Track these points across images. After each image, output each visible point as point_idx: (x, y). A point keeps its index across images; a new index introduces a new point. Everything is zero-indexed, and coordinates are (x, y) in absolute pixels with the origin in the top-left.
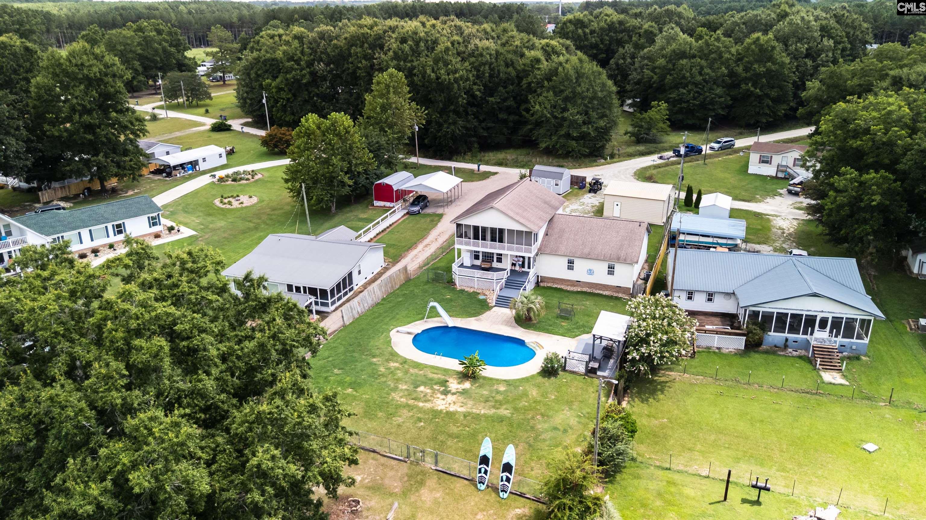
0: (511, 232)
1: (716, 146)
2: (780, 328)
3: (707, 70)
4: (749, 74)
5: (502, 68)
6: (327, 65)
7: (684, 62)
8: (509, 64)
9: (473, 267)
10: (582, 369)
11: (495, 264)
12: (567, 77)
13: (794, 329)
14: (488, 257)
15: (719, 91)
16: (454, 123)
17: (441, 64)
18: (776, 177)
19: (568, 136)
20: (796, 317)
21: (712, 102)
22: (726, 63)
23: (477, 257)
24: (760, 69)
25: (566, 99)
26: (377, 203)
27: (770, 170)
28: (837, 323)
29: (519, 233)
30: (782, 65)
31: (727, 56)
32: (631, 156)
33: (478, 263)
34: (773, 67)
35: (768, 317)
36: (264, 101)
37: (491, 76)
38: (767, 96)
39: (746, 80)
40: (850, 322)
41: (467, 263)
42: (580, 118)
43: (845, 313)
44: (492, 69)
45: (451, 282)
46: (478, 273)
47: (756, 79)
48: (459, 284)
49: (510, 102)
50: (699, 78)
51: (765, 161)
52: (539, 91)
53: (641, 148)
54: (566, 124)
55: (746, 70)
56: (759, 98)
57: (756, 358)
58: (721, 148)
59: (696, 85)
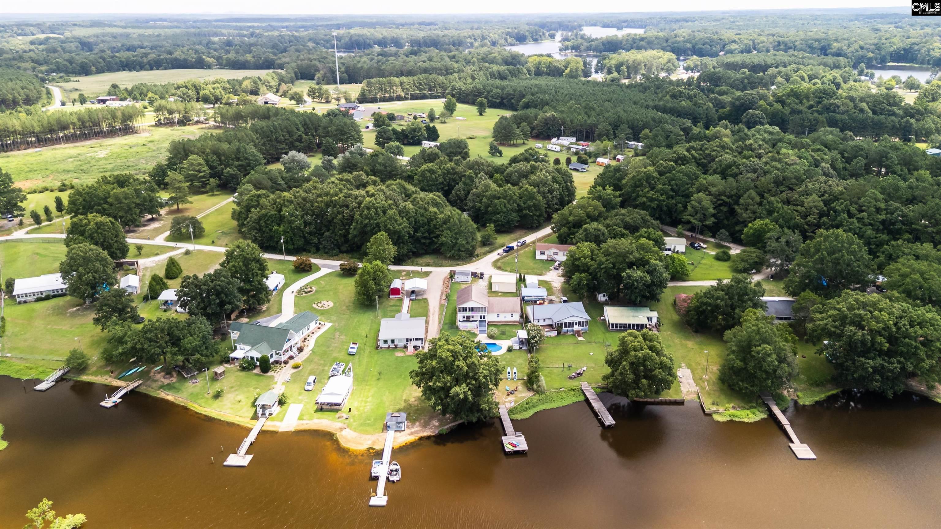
0: (479, 308)
1: (519, 244)
2: (565, 327)
3: (508, 205)
4: (526, 206)
5: (420, 218)
6: (312, 216)
7: (496, 201)
8: (422, 216)
9: (464, 321)
10: (518, 348)
11: (471, 319)
12: (455, 224)
13: (569, 327)
14: (468, 317)
15: (514, 214)
16: (403, 248)
17: (393, 221)
18: (548, 260)
19: (459, 250)
20: (569, 323)
21: (512, 221)
22: (515, 201)
23: (464, 317)
24: (530, 203)
25: (456, 234)
26: (391, 297)
27: (544, 257)
28: (580, 322)
29: (482, 308)
30: (539, 201)
31: (515, 197)
32: (485, 254)
33: (465, 319)
34: (536, 202)
35: (562, 324)
36: (282, 241)
37: (415, 222)
38: (535, 215)
39: (525, 209)
40: (583, 322)
41: (461, 320)
42: (464, 242)
43: (581, 320)
44: (415, 219)
45: (457, 328)
46: (469, 323)
47: (529, 208)
48: (461, 328)
49: (427, 234)
50: (505, 210)
51: (542, 253)
52: (441, 229)
53: (487, 249)
54: (457, 245)
55: (524, 203)
56: (532, 216)
57: (561, 337)
58: (522, 245)
59: (504, 213)
